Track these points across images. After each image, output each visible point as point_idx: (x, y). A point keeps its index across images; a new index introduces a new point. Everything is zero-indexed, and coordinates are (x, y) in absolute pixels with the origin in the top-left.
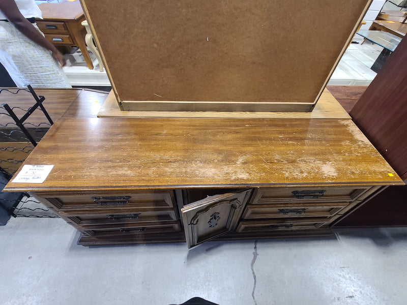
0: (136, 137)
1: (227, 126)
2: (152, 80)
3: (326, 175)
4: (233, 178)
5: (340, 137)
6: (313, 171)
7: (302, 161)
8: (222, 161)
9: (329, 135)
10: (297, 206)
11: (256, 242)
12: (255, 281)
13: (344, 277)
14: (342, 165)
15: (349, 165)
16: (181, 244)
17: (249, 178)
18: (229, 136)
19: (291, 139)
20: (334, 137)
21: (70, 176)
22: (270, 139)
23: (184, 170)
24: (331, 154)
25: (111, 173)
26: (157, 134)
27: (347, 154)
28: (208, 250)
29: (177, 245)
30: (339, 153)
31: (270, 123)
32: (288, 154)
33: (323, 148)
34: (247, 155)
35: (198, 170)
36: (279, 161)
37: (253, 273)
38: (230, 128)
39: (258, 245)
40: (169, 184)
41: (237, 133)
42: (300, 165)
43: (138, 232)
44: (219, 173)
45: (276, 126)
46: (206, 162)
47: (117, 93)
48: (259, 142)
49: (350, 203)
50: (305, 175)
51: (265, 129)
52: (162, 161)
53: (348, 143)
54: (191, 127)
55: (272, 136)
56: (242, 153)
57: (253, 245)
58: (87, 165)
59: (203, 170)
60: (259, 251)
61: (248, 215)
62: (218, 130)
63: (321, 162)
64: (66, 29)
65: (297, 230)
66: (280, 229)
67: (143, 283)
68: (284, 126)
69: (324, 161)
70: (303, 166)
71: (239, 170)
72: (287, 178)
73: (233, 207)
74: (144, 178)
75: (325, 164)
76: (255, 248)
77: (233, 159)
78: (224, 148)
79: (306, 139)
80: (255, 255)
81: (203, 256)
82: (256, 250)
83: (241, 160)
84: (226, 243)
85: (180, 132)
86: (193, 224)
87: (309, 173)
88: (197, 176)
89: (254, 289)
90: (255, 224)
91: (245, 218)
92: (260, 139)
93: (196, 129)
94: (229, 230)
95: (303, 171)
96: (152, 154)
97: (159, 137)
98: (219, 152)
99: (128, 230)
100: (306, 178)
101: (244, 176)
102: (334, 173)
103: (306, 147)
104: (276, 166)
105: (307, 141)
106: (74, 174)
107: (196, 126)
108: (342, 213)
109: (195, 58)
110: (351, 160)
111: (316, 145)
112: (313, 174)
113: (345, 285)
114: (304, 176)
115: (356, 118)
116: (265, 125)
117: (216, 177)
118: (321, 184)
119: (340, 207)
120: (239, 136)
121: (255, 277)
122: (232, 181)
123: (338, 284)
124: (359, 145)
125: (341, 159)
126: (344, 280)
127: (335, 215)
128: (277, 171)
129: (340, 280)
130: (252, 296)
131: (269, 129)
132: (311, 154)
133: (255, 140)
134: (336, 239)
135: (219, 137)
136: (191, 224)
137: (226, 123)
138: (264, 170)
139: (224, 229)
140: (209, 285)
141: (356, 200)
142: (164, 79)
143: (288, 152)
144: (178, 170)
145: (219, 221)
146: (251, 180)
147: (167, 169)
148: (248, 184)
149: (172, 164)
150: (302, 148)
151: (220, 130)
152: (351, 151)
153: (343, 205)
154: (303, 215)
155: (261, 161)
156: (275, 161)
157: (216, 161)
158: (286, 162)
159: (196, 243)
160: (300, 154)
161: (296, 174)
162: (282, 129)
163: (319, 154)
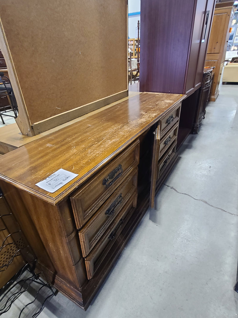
2: (53, 93)
11: (165, 184)
12: (188, 195)
16: (142, 222)
28: (156, 208)
29: (140, 225)
37: (182, 194)
39: (167, 184)
57: (166, 187)
76: (168, 186)
80: (172, 188)
82: (170, 187)
89: (192, 197)
113: (204, 166)
121: (185, 194)
129: (201, 166)
130: (195, 200)
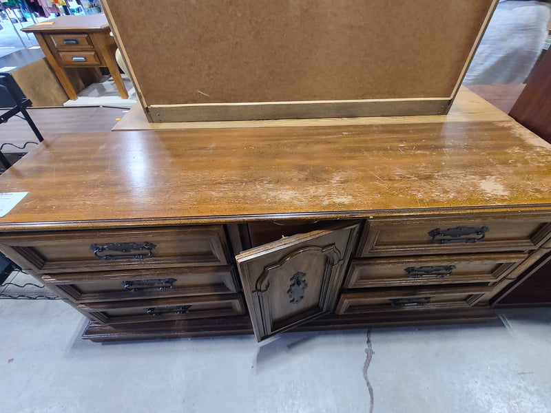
0: (168, 152)
1: (313, 135)
2: (192, 65)
3: (490, 195)
4: (326, 202)
5: (502, 142)
6: (464, 190)
7: (443, 176)
8: (306, 179)
9: (482, 140)
10: (437, 261)
11: (369, 332)
12: (372, 399)
13: (526, 390)
14: (515, 180)
15: (528, 180)
16: (249, 338)
17: (354, 202)
18: (317, 148)
19: (419, 148)
20: (491, 142)
21: (51, 207)
22: (385, 149)
23: (241, 194)
24: (492, 165)
25: (119, 201)
26: (201, 149)
27: (519, 165)
28: (291, 346)
29: (241, 338)
30: (505, 163)
31: (381, 128)
32: (418, 167)
33: (477, 158)
34: (348, 171)
35: (265, 194)
36: (402, 177)
37: (368, 384)
38: (317, 137)
39: (374, 337)
40: (215, 213)
41: (330, 143)
42: (441, 182)
43: (177, 317)
44: (300, 197)
45: (391, 132)
46: (279, 181)
47: (140, 91)
48: (366, 154)
49: (531, 252)
50: (452, 195)
51: (375, 136)
52: (205, 182)
53: (517, 150)
54: (256, 138)
55: (388, 146)
56: (338, 169)
57: (364, 338)
58: (82, 190)
59: (272, 194)
60: (374, 347)
61: (353, 281)
62: (298, 141)
63: (477, 177)
64: (90, 42)
65: (437, 311)
66: (409, 307)
67: (184, 401)
68: (406, 132)
69: (483, 176)
70: (445, 182)
71: (335, 192)
72: (421, 201)
73: (328, 262)
74: (173, 206)
75: (485, 179)
76: (368, 341)
77: (325, 176)
78: (308, 162)
79: (444, 147)
80: (370, 354)
81: (284, 355)
82: (370, 346)
83: (337, 178)
84: (320, 334)
85: (239, 144)
86: (260, 290)
87: (458, 192)
88: (263, 201)
90: (366, 297)
91: (350, 287)
92: (369, 150)
93: (264, 140)
94: (324, 310)
95: (448, 190)
96: (190, 174)
97: (202, 152)
98: (302, 168)
99: (160, 312)
100: (455, 199)
101: (346, 200)
102: (504, 191)
103: (447, 158)
104: (399, 184)
105: (447, 149)
106: (57, 203)
107: (264, 136)
108: (515, 275)
109: (257, 22)
110: (529, 173)
111: (463, 154)
112: (466, 194)
113: (530, 404)
114: (451, 197)
115: (523, 118)
116: (374, 132)
117: (296, 202)
118: (484, 208)
119: (513, 261)
120: (333, 147)
121: (371, 391)
122: (325, 208)
123: (517, 403)
124: (537, 152)
125: (511, 171)
126: (528, 396)
127: (501, 280)
128: (402, 191)
129: (520, 394)
131: (382, 136)
132: (457, 166)
133: (360, 151)
134: (502, 325)
135: (300, 149)
136: (257, 290)
137: (311, 131)
138: (378, 190)
139: (316, 308)
140: (293, 404)
141: (540, 247)
142: (211, 62)
143: (417, 165)
144: (231, 194)
145: (307, 290)
146: (356, 206)
147: (213, 193)
148: (352, 212)
149: (223, 186)
150: (441, 159)
151: (302, 140)
152: (526, 160)
153: (518, 258)
154: (448, 280)
155: (372, 178)
156: (397, 178)
157: (295, 180)
158: (416, 178)
159: (269, 332)
160: (438, 167)
161: (436, 194)
162: (401, 136)
163: (470, 166)
